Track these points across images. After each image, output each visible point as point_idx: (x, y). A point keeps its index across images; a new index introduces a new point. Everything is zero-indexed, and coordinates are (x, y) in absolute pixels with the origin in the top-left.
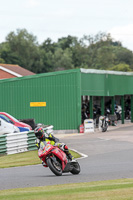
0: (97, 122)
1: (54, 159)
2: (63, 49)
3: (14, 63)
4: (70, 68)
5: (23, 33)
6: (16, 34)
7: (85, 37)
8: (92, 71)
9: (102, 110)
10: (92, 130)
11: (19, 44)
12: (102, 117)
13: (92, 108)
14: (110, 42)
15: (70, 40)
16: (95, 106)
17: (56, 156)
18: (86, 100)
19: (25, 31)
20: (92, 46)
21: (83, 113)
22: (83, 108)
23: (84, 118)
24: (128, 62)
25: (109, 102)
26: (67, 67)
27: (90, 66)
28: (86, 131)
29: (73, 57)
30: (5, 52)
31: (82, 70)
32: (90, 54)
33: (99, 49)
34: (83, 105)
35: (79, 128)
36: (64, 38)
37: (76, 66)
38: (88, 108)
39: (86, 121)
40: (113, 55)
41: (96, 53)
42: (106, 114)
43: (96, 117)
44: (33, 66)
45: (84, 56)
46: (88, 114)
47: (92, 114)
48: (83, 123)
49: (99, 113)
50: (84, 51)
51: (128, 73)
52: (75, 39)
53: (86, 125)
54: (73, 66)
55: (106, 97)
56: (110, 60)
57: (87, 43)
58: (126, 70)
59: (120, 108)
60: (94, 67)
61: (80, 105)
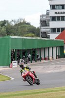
0: (19, 62)
1: (30, 77)
2: (2, 26)
4: (5, 35)
7: (13, 21)
8: (16, 37)
9: (21, 56)
10: (16, 66)
12: (21, 60)
13: (16, 55)
14: (24, 23)
15: (5, 22)
16: (18, 54)
17: (30, 76)
18: (13, 51)
20: (16, 25)
21: (12, 58)
22: (12, 55)
23: (12, 60)
24: (33, 33)
25: (24, 52)
26: (4, 35)
27: (15, 35)
28: (13, 66)
29: (7, 30)
31: (11, 37)
32: (15, 29)
33: (19, 27)
34: (12, 54)
35: (10, 65)
36: (2, 21)
37: (8, 35)
38: (14, 55)
39: (13, 62)
40: (26, 29)
41: (18, 28)
42: (23, 58)
43: (18, 60)
45: (12, 30)
46: (14, 58)
47: (16, 58)
48: (12, 62)
49: (20, 58)
50: (12, 27)
51: (34, 38)
52: (8, 21)
53: (13, 64)
54: (6, 35)
55: (23, 50)
56: (25, 32)
57: (13, 24)
58: (33, 37)
59: (30, 55)
60: (17, 35)
61: (10, 54)
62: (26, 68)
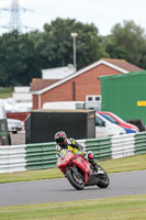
3: (119, 58)
5: (129, 25)
6: (123, 26)
11: (125, 37)
17: (77, 166)
19: (132, 22)
30: (110, 46)
44: (141, 61)
62: (72, 145)
